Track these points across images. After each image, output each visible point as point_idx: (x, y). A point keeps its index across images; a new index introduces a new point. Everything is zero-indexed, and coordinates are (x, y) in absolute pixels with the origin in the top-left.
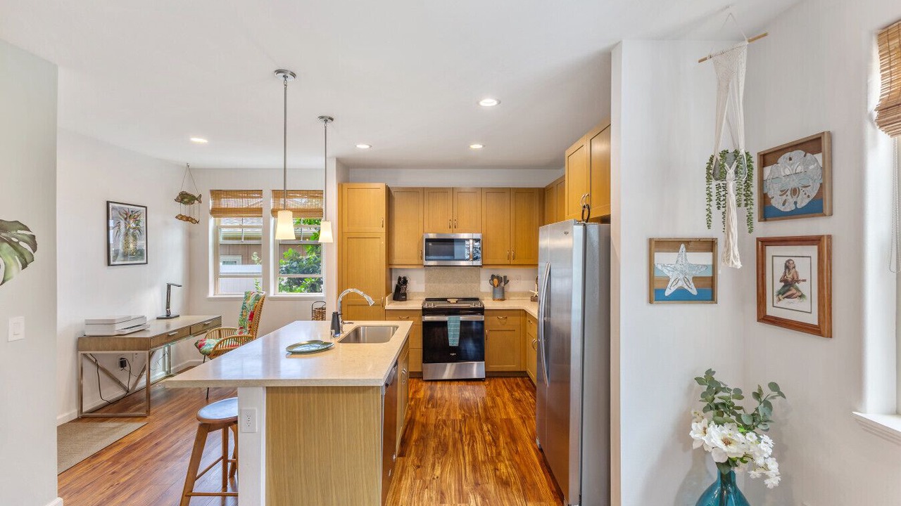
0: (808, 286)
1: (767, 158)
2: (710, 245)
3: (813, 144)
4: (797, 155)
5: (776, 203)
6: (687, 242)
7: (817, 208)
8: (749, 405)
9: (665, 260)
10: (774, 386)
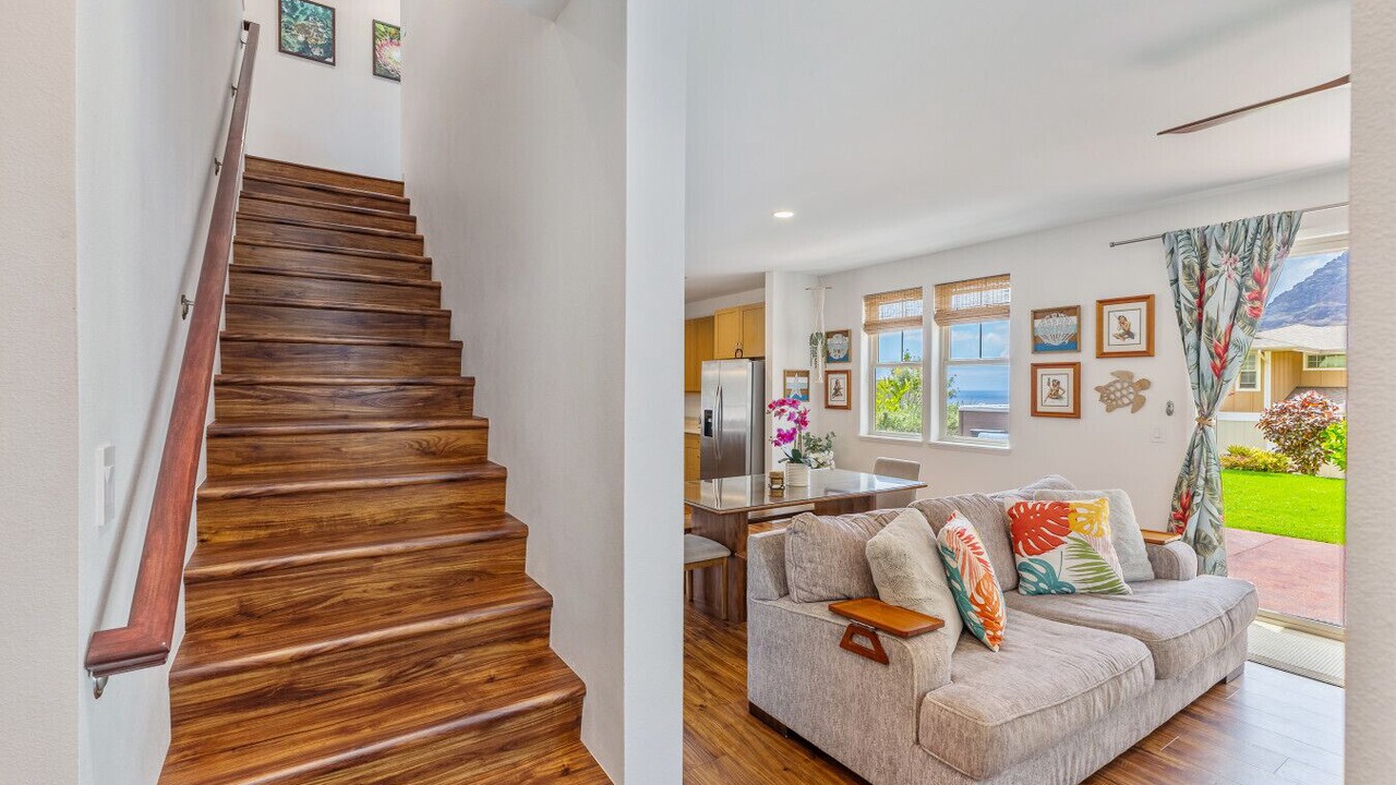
0: (844, 391)
1: (829, 335)
2: (806, 374)
3: (846, 333)
4: (840, 336)
5: (832, 355)
6: (798, 372)
7: (846, 359)
8: (824, 442)
9: (790, 380)
10: (833, 433)
